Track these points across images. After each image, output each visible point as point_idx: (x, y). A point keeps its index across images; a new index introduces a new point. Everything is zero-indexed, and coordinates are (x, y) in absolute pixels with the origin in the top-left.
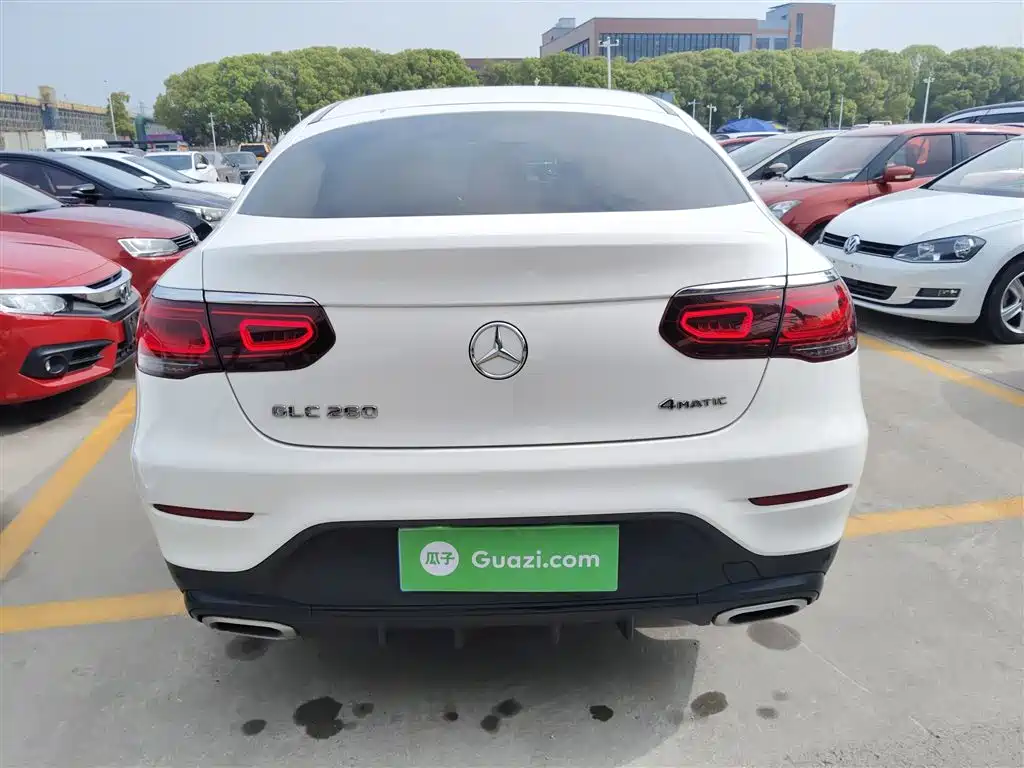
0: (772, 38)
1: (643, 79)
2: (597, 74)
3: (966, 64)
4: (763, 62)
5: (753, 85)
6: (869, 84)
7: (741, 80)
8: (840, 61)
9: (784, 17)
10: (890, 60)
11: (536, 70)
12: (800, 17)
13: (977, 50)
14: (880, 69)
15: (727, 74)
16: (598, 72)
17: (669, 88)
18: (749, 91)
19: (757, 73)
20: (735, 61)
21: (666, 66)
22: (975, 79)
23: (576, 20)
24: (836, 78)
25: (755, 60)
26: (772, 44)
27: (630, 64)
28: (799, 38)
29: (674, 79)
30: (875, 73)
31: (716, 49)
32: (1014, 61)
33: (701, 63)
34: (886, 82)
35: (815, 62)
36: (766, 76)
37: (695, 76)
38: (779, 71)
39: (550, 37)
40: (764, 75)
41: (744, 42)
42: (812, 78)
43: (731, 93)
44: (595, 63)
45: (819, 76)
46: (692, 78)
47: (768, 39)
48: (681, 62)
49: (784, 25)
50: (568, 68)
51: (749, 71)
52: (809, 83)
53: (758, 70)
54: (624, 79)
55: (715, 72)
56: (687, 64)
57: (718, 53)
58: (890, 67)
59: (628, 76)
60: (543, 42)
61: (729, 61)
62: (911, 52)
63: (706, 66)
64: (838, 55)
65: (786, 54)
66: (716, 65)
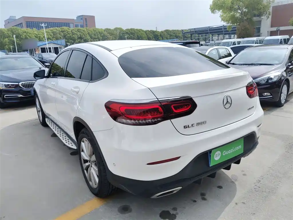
0: (79, 24)
1: (43, 35)
2: (28, 34)
3: (129, 32)
4: (78, 31)
5: (77, 37)
6: (107, 37)
7: (74, 36)
8: (99, 31)
9: (82, 19)
10: (112, 31)
11: (6, 32)
12: (86, 19)
13: (131, 29)
14: (109, 33)
15: (69, 34)
16: (28, 33)
17: (52, 38)
18: (76, 39)
19: (77, 34)
20: (71, 31)
21: (50, 31)
22: (132, 36)
23: (16, 17)
24: (99, 35)
25: (76, 31)
26: (79, 26)
27: (38, 31)
28: (86, 25)
29: (53, 35)
30: (108, 34)
31: (64, 27)
32: (139, 32)
33: (61, 31)
34: (111, 37)
35: (92, 31)
36: (80, 35)
37: (60, 34)
38: (84, 34)
39: (8, 22)
40: (80, 34)
41: (71, 25)
42: (93, 35)
43: (71, 40)
44: (26, 30)
45: (95, 35)
46: (58, 35)
47: (78, 25)
48: (55, 30)
49: (82, 21)
50: (17, 32)
51: (75, 33)
52: (92, 37)
53: (77, 33)
54: (37, 35)
55: (65, 33)
56: (56, 31)
57: (65, 28)
58: (112, 33)
59: (38, 34)
60: (5, 24)
61: (69, 31)
62: (116, 29)
63: (62, 32)
64: (98, 29)
65: (85, 29)
66: (65, 32)
